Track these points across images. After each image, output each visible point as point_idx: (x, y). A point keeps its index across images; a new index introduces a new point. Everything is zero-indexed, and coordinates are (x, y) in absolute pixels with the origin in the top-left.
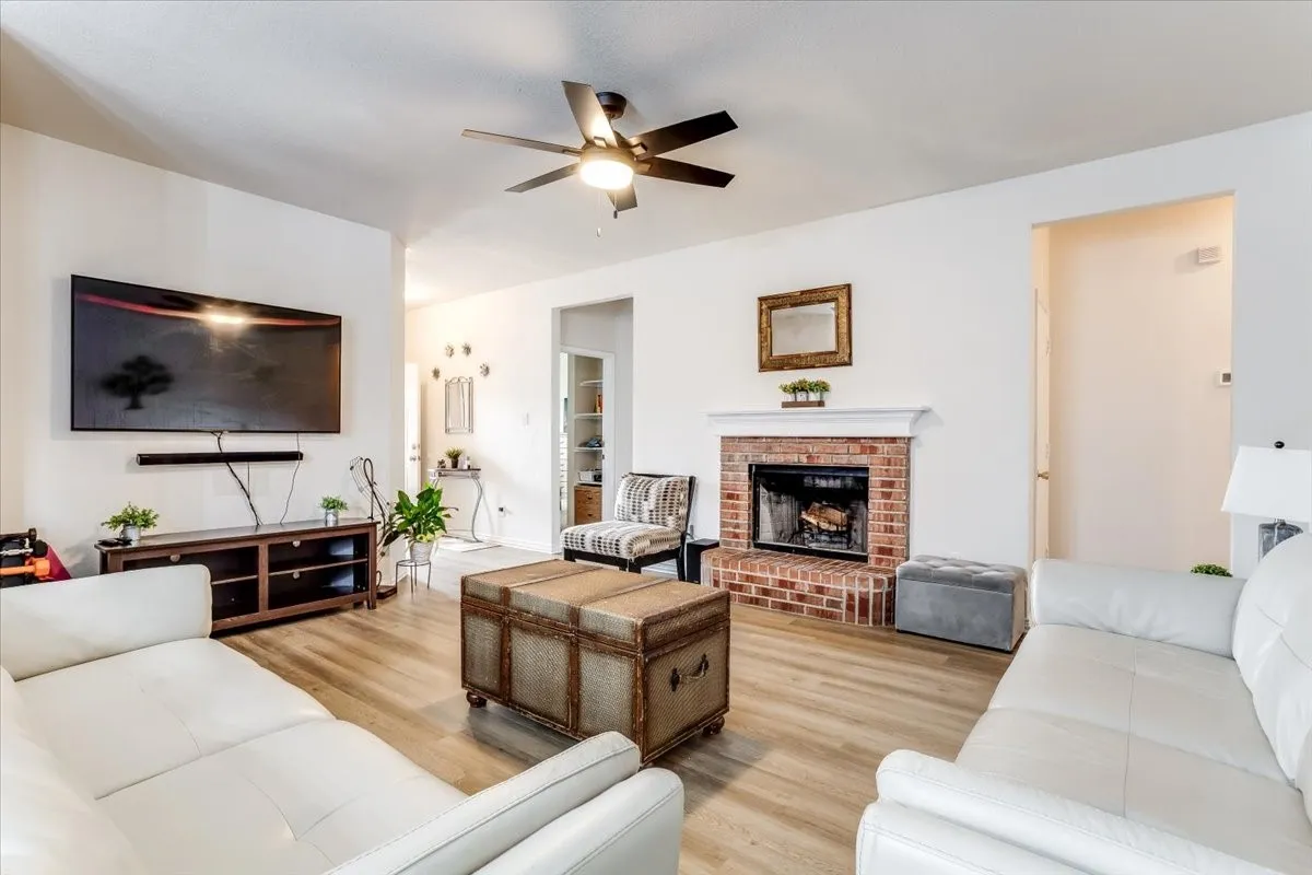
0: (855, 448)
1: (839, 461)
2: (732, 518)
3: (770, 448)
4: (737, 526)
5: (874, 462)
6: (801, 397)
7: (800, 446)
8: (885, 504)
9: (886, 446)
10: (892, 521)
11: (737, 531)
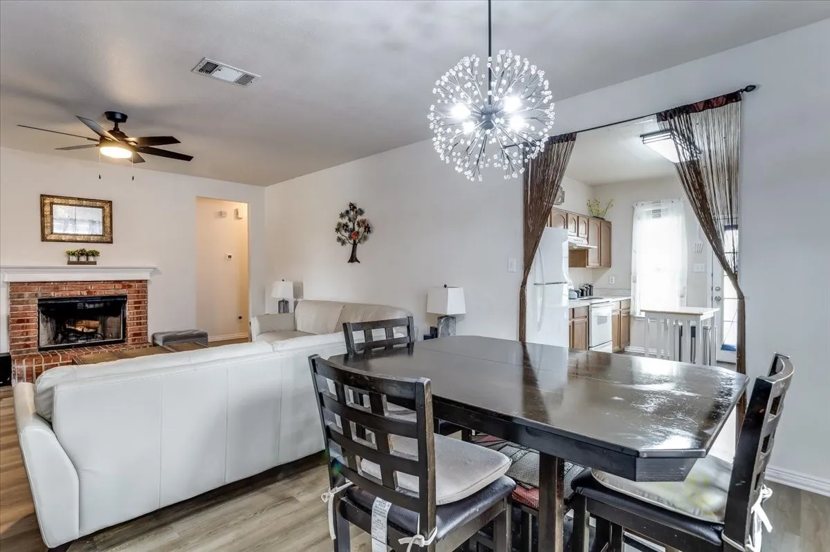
0: (117, 286)
1: (109, 293)
2: (22, 335)
3: (58, 288)
4: (28, 339)
5: (130, 292)
6: (83, 259)
7: (82, 286)
8: (137, 312)
9: (137, 284)
10: (141, 319)
11: (28, 343)
